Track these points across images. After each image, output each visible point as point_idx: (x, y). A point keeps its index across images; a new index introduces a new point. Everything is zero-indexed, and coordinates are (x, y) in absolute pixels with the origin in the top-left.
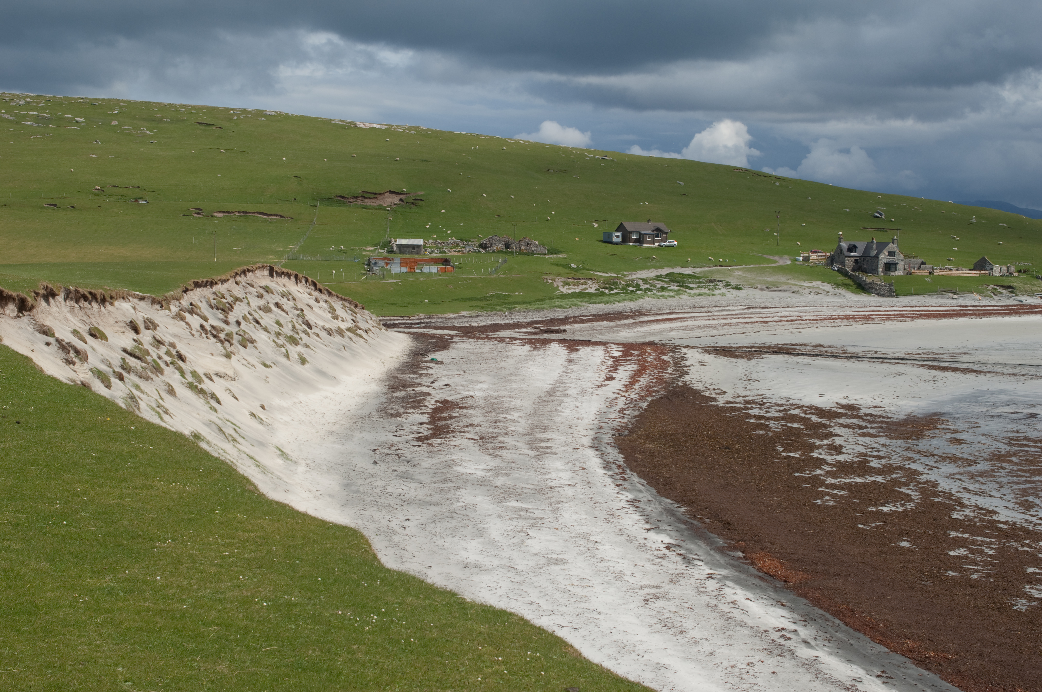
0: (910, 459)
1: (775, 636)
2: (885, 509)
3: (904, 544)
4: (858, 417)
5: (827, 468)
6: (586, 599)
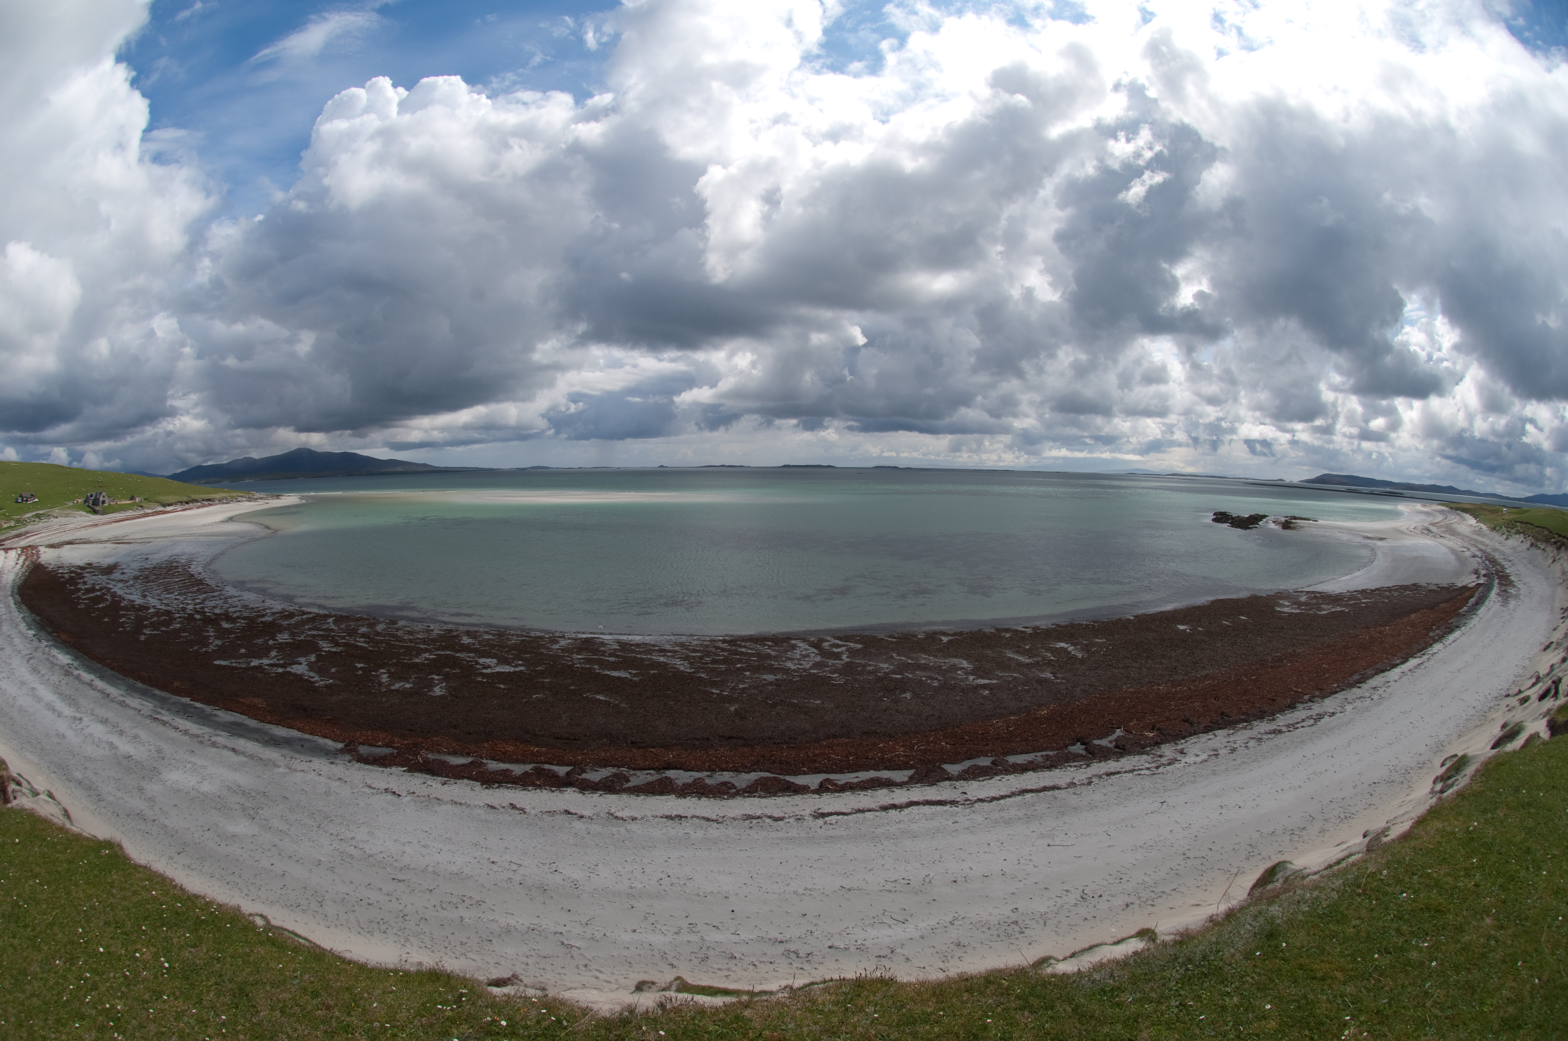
0: (108, 583)
1: (66, 668)
2: (100, 606)
3: (106, 620)
4: (92, 568)
5: (82, 592)
6: (10, 664)
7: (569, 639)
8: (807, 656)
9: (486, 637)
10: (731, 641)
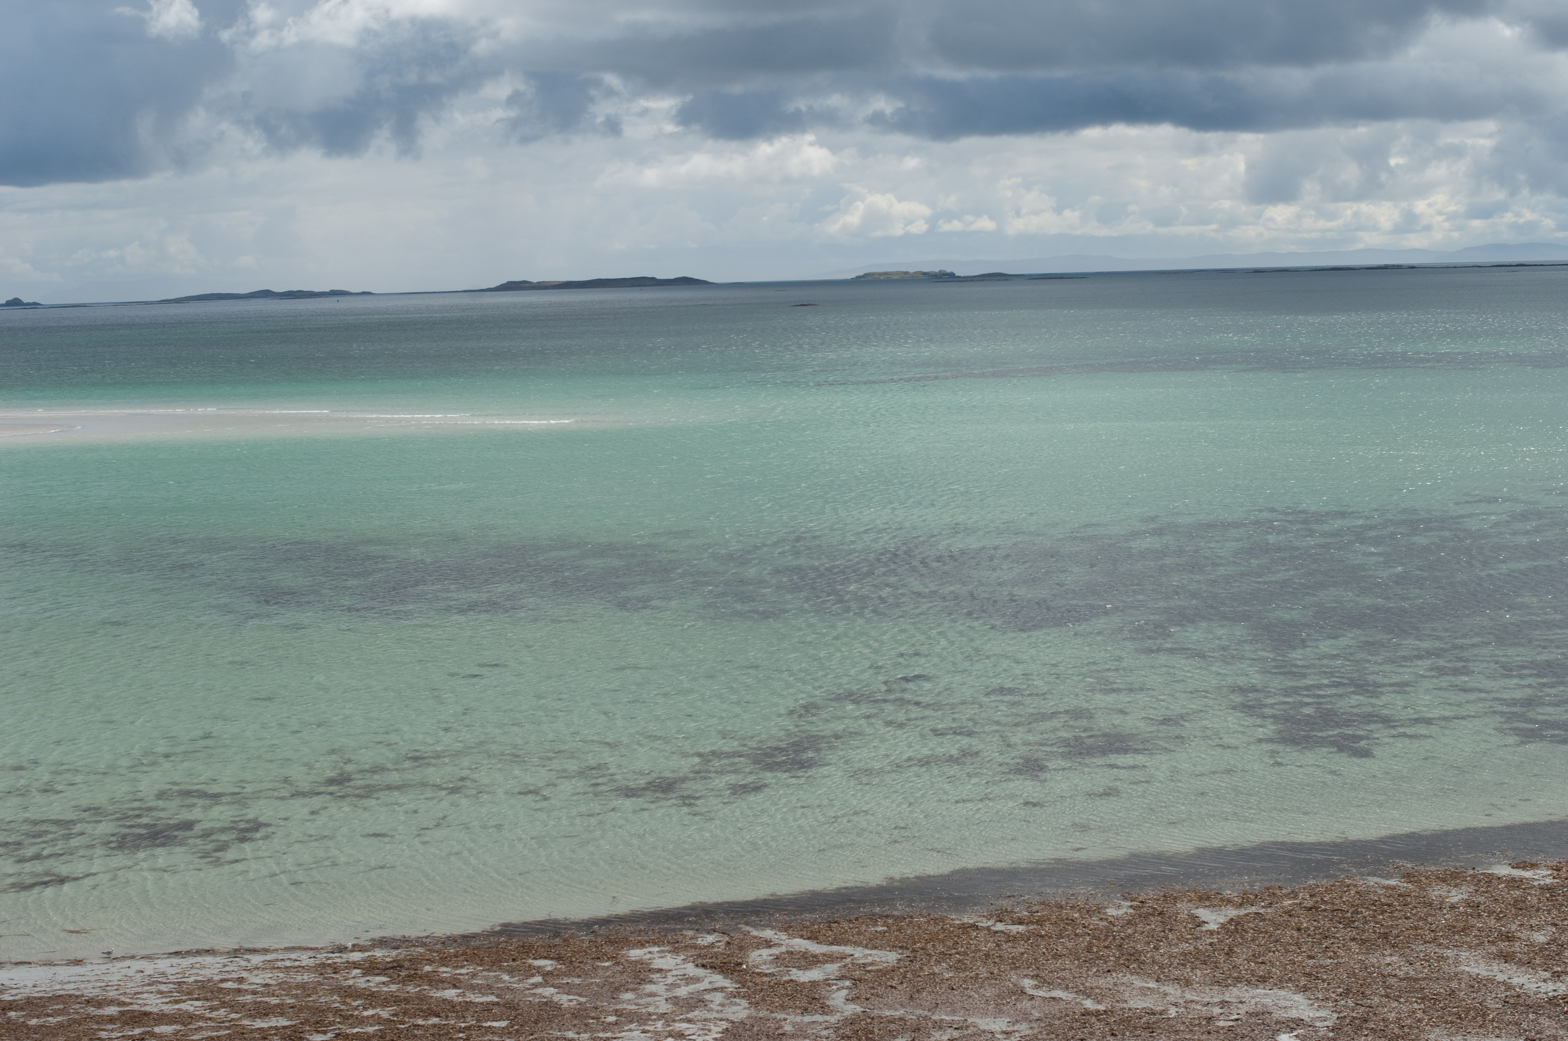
8: (698, 1001)
10: (398, 964)
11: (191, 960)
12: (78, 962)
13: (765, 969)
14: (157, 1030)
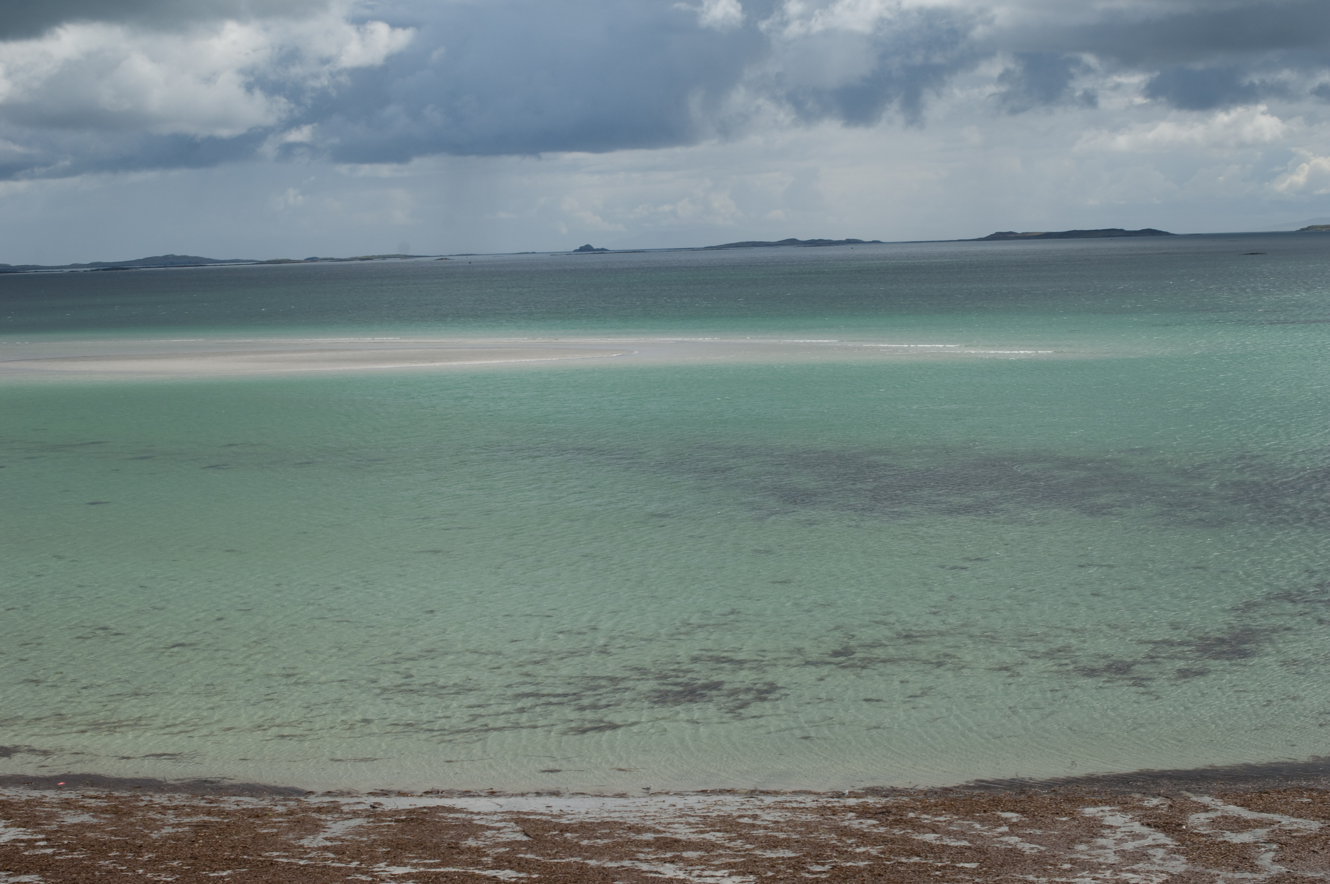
7: (356, 814)
8: (1142, 855)
9: (71, 818)
10: (886, 811)
11: (715, 798)
12: (622, 796)
13: (1203, 830)
14: (685, 854)
